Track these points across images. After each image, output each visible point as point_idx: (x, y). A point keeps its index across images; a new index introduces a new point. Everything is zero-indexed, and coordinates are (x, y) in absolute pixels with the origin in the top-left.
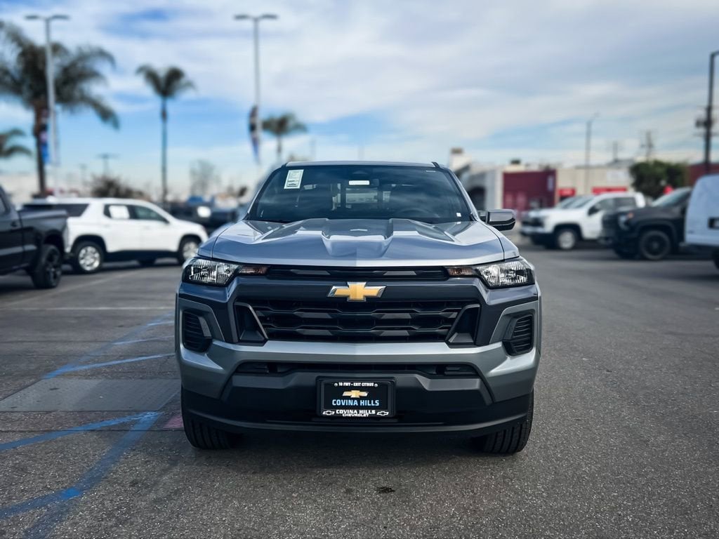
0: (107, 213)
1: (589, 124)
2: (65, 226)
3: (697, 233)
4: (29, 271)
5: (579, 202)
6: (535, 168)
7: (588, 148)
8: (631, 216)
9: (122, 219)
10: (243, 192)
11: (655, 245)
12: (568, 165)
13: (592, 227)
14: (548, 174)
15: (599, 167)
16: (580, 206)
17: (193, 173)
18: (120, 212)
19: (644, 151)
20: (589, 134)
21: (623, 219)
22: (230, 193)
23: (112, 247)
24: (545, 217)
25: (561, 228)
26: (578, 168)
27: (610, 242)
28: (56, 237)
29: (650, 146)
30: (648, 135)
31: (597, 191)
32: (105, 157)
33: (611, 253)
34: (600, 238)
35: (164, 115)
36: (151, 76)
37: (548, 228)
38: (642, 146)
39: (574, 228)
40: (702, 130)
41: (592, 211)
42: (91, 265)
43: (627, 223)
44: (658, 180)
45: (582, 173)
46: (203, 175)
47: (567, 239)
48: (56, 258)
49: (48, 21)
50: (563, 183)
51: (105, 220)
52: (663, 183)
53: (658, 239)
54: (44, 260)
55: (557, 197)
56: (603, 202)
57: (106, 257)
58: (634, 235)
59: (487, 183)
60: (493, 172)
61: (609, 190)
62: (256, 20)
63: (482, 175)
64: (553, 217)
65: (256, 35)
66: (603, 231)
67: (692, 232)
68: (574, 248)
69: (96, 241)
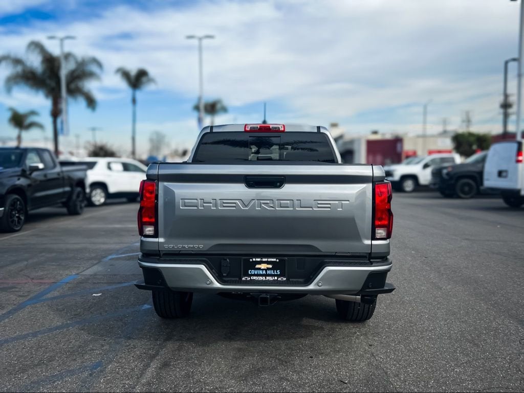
0: (109, 168)
1: (425, 107)
2: (86, 175)
3: (491, 181)
4: (65, 204)
5: (417, 160)
6: (388, 137)
7: (425, 122)
8: (450, 169)
9: (118, 171)
10: (185, 153)
11: (466, 189)
12: (411, 135)
13: (425, 177)
14: (397, 141)
15: (433, 136)
16: (418, 163)
17: (151, 140)
18: (117, 167)
19: (464, 124)
20: (425, 113)
21: (445, 171)
22: (175, 153)
23: (112, 189)
24: (394, 171)
25: (405, 177)
26: (418, 137)
27: (437, 186)
28: (81, 183)
29: (468, 121)
30: (467, 113)
31: (430, 153)
32: (94, 129)
33: (438, 194)
34: (431, 184)
35: (134, 101)
36: (125, 74)
37: (397, 177)
38: (463, 121)
39: (414, 177)
40: (502, 111)
41: (426, 166)
42: (99, 201)
43: (448, 174)
44: (471, 145)
45: (420, 141)
46: (157, 142)
47: (409, 185)
48: (81, 196)
49: (62, 40)
50: (408, 147)
51: (108, 172)
52: (475, 147)
53: (468, 184)
54: (74, 197)
55: (403, 156)
56: (433, 161)
57: (109, 196)
58: (453, 182)
59: (355, 147)
60: (359, 140)
61: (439, 152)
62: (200, 39)
63: (352, 142)
64: (400, 170)
65: (200, 49)
66: (432, 179)
67: (488, 180)
68: (414, 191)
69: (102, 186)
